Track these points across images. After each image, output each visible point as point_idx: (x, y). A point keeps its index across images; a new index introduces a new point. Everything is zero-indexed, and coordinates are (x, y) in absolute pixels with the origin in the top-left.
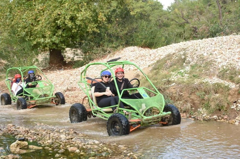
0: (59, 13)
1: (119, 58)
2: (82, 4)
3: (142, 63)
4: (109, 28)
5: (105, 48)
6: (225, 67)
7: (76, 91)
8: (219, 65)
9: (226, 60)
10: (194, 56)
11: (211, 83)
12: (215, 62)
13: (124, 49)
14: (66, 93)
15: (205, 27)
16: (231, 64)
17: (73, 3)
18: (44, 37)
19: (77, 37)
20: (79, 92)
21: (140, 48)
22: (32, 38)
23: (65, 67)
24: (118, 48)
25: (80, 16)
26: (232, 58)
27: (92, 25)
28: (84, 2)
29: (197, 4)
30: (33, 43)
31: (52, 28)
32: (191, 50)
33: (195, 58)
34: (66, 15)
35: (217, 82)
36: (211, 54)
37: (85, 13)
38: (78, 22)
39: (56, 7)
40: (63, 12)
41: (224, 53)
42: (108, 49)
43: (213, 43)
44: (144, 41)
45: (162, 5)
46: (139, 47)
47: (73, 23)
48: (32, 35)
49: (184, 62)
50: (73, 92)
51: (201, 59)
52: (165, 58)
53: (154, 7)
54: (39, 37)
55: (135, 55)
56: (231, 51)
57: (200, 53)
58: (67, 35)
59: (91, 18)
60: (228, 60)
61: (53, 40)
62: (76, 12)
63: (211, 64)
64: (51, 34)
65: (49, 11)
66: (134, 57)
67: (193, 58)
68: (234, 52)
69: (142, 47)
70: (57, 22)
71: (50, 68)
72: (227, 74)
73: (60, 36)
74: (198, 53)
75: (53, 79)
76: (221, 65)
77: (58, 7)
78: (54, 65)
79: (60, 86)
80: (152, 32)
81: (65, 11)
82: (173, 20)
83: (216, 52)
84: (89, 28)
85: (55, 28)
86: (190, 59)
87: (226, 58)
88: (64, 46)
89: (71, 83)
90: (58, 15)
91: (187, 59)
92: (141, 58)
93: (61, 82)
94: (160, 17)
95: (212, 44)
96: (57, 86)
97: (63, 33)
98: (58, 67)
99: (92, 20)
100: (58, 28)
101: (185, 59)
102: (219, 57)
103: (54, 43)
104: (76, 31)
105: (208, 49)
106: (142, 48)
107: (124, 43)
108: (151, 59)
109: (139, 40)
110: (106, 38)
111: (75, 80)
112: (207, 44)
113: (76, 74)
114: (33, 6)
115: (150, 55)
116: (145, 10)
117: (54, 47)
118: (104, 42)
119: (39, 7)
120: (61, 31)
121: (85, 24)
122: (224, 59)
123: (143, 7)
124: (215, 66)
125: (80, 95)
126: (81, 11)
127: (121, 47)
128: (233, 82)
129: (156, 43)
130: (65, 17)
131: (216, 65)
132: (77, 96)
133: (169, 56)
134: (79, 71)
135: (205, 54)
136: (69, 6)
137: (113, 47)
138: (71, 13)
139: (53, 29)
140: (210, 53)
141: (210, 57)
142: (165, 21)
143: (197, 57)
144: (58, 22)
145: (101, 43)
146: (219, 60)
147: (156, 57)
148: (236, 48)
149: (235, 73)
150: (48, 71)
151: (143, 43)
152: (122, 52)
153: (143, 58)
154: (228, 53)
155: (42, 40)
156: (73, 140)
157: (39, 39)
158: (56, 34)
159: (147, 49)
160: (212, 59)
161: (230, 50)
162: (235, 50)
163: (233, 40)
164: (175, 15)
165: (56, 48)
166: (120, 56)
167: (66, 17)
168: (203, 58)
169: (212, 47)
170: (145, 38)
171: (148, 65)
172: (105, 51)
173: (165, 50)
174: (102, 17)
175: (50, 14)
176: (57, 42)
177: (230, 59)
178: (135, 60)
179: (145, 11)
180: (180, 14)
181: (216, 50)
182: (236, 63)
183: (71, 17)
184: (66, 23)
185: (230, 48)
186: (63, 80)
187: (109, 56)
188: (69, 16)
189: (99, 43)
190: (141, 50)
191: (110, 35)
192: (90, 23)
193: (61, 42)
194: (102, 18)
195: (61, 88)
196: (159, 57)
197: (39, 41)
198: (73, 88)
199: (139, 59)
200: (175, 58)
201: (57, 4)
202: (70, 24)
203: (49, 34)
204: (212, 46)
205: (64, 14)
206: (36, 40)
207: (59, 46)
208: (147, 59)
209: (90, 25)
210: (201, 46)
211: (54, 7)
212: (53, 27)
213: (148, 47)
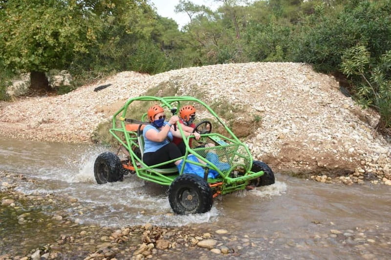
0: (38, 26)
1: (109, 85)
2: (66, 17)
3: (134, 92)
4: (101, 48)
5: (95, 72)
6: (217, 100)
7: (53, 124)
8: (212, 98)
9: (220, 92)
10: (188, 86)
11: (199, 118)
12: (208, 93)
13: (118, 75)
14: (41, 125)
15: (213, 52)
16: (224, 97)
17: (55, 15)
18: (20, 56)
19: (63, 57)
20: (56, 125)
21: (138, 74)
22: (6, 56)
23: (50, 92)
24: (111, 73)
25: (63, 31)
26: (226, 90)
27: (80, 44)
28: (70, 15)
29: (215, 26)
30: (6, 62)
31: (29, 45)
32: (186, 79)
33: (189, 88)
34: (47, 30)
35: (207, 117)
36: (206, 84)
37: (69, 28)
38: (62, 39)
39: (35, 19)
40: (43, 25)
41: (219, 84)
42: (99, 73)
43: (211, 72)
44: (142, 65)
45: (177, 24)
46: (136, 72)
47: (55, 40)
48: (6, 52)
49: (176, 92)
50: (48, 125)
51: (194, 90)
52: (158, 86)
53: (167, 26)
54: (14, 55)
55: (128, 82)
56: (228, 82)
57: (195, 83)
58: (50, 54)
59: (77, 35)
60: (221, 92)
61: (32, 59)
62: (59, 27)
63: (203, 97)
64: (29, 53)
65: (26, 22)
66: (126, 84)
67: (186, 88)
68: (230, 83)
69: (140, 72)
70: (35, 37)
71: (30, 94)
72: (219, 108)
73: (40, 56)
74: (192, 83)
75: (29, 107)
76: (214, 97)
77: (37, 18)
78: (35, 90)
79: (35, 117)
80: (152, 55)
81: (45, 25)
82: (187, 42)
83: (211, 82)
84: (75, 47)
85: (33, 45)
86: (183, 89)
87: (220, 90)
88: (46, 68)
89: (49, 113)
90: (38, 28)
91: (180, 90)
92: (134, 86)
93: (37, 112)
94: (173, 38)
95: (209, 73)
96: (32, 116)
97: (45, 53)
98: (40, 93)
99: (78, 37)
100: (38, 45)
101: (177, 89)
102: (212, 88)
103: (33, 64)
104: (59, 50)
105: (203, 79)
106: (140, 74)
107: (119, 67)
108: (145, 86)
109: (137, 64)
110: (97, 60)
111: (54, 110)
112: (204, 73)
113: (56, 102)
114: (7, 15)
115: (145, 82)
116: (158, 28)
117: (34, 69)
118: (95, 65)
119: (14, 18)
120: (41, 50)
121: (70, 41)
122: (218, 90)
123: (155, 25)
124: (207, 99)
125: (56, 128)
126: (65, 25)
127: (115, 71)
128: (224, 117)
129: (156, 68)
130: (45, 32)
131: (208, 97)
132: (52, 130)
133: (162, 85)
134: (62, 98)
135: (199, 84)
136: (50, 18)
137: (106, 71)
138: (53, 28)
139: (32, 46)
140: (204, 84)
141: (204, 88)
142: (179, 42)
143: (191, 88)
144: (37, 37)
145: (91, 65)
146: (213, 92)
147: (150, 85)
148: (233, 78)
149: (227, 108)
150: (27, 97)
151: (141, 68)
152: (115, 77)
153: (136, 85)
154: (224, 84)
155: (18, 59)
156: (15, 189)
157: (13, 58)
158: (35, 53)
159: (145, 75)
160: (206, 90)
161: (227, 80)
162: (232, 81)
163: (232, 69)
164: (190, 36)
165: (37, 70)
166: (111, 83)
167: (47, 32)
168: (197, 88)
169: (208, 76)
170: (144, 62)
171: (140, 94)
172: (95, 76)
173: (162, 77)
174: (91, 34)
175: (27, 27)
176: (37, 62)
177: (224, 91)
178: (126, 88)
179: (157, 30)
180: (196, 35)
181: (211, 80)
182: (230, 96)
183: (52, 32)
184: (47, 40)
185: (227, 79)
186: (40, 109)
187: (99, 81)
188: (51, 31)
189: (89, 66)
190: (137, 76)
191: (102, 57)
192: (77, 41)
193: (43, 63)
194: (91, 36)
195: (36, 118)
196: (153, 85)
197: (14, 60)
198: (50, 119)
199: (131, 86)
200: (168, 87)
201: (36, 16)
202: (51, 41)
203: (27, 53)
204: (208, 74)
205: (44, 28)
206: (10, 59)
207: (40, 67)
208: (141, 87)
209: (76, 44)
210: (198, 74)
211: (32, 18)
212: (32, 44)
213: (148, 73)
